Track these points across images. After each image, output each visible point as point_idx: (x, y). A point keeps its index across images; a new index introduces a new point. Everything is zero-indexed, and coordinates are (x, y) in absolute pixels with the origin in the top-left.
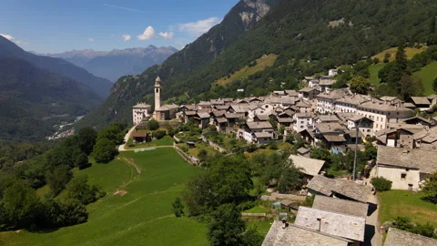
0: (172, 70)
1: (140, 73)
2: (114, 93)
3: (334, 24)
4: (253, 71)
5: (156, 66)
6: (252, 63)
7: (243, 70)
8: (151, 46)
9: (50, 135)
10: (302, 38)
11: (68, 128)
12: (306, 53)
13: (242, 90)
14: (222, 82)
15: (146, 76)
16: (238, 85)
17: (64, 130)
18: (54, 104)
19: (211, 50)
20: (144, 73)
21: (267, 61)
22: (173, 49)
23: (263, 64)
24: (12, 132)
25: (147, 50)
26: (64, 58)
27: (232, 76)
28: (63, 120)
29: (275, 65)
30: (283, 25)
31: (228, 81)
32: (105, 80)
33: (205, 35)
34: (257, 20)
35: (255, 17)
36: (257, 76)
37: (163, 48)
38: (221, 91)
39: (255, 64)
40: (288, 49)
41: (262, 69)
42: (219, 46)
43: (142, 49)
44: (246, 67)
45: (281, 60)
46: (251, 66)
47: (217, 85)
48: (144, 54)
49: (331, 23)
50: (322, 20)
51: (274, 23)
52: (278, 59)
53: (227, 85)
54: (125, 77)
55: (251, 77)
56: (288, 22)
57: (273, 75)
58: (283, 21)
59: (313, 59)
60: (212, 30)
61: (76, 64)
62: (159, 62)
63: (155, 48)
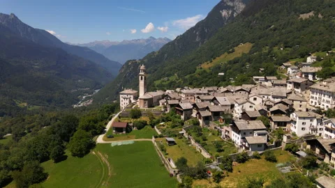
0: (166, 55)
1: (141, 58)
2: (121, 73)
3: (304, 16)
4: (232, 57)
5: (153, 53)
6: (231, 50)
7: (222, 56)
8: (151, 37)
9: (75, 103)
10: (275, 29)
11: (89, 98)
12: (279, 41)
13: (223, 74)
14: (206, 66)
15: (146, 60)
16: (218, 69)
18: (80, 81)
19: (197, 40)
20: (144, 58)
21: (243, 49)
22: (168, 39)
23: (241, 51)
24: (49, 101)
25: (148, 40)
26: (89, 46)
27: (214, 61)
28: (86, 92)
29: (251, 52)
30: (257, 19)
31: (210, 65)
32: (117, 63)
33: (192, 29)
34: (235, 15)
35: (233, 13)
36: (235, 61)
37: (160, 39)
38: (205, 74)
39: (233, 51)
40: (262, 39)
41: (240, 55)
42: (203, 36)
43: (143, 40)
44: (226, 53)
45: (256, 47)
46: (229, 53)
47: (201, 68)
48: (146, 44)
49: (301, 16)
50: (293, 13)
51: (250, 17)
52: (253, 47)
53: (209, 68)
54: (129, 61)
55: (230, 62)
56: (262, 16)
57: (249, 61)
58: (257, 15)
59: (286, 47)
60: (198, 25)
61: (98, 52)
62: (156, 49)
63: (154, 39)
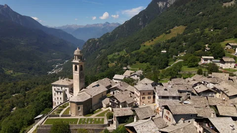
0: (117, 35)
1: (99, 37)
2: (84, 48)
3: (227, 5)
4: (170, 37)
5: (108, 33)
6: (168, 31)
7: (161, 36)
8: (107, 22)
9: (50, 71)
10: (203, 15)
11: (60, 67)
12: (208, 24)
13: (165, 51)
14: (148, 44)
15: (102, 39)
16: (159, 47)
17: (58, 68)
18: (54, 54)
19: (140, 24)
20: (102, 37)
21: (178, 30)
22: (119, 24)
23: (175, 32)
24: (30, 69)
25: (104, 25)
26: (62, 29)
27: (154, 40)
28: (59, 62)
29: (184, 33)
30: (188, 7)
31: (152, 43)
32: (82, 40)
33: (136, 16)
34: (168, 6)
35: (166, 4)
36: (173, 40)
37: (113, 23)
38: (149, 51)
39: (170, 32)
40: (193, 23)
41: (176, 36)
42: (145, 21)
43: (101, 24)
44: (164, 34)
45: (189, 29)
46: (167, 33)
47: (144, 46)
48: (103, 27)
49: (224, 4)
50: (217, 2)
51: (182, 6)
52: (186, 29)
53: (151, 46)
54: (90, 40)
55: (168, 41)
56: (192, 5)
57: (185, 40)
58: (187, 5)
59: (215, 29)
60: (140, 13)
61: (68, 33)
62: (110, 31)
63: (109, 24)
